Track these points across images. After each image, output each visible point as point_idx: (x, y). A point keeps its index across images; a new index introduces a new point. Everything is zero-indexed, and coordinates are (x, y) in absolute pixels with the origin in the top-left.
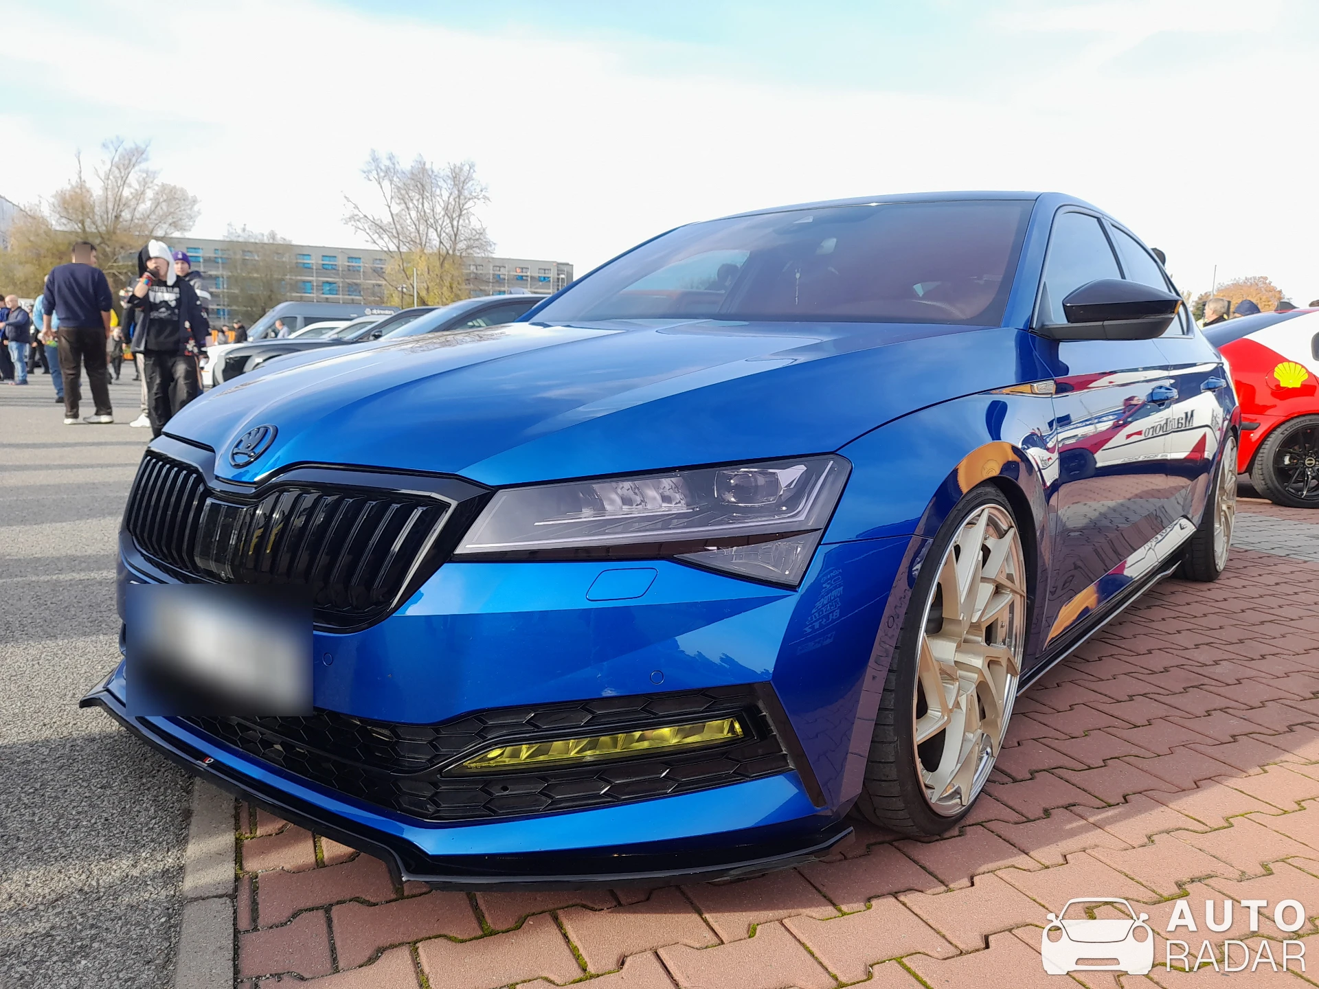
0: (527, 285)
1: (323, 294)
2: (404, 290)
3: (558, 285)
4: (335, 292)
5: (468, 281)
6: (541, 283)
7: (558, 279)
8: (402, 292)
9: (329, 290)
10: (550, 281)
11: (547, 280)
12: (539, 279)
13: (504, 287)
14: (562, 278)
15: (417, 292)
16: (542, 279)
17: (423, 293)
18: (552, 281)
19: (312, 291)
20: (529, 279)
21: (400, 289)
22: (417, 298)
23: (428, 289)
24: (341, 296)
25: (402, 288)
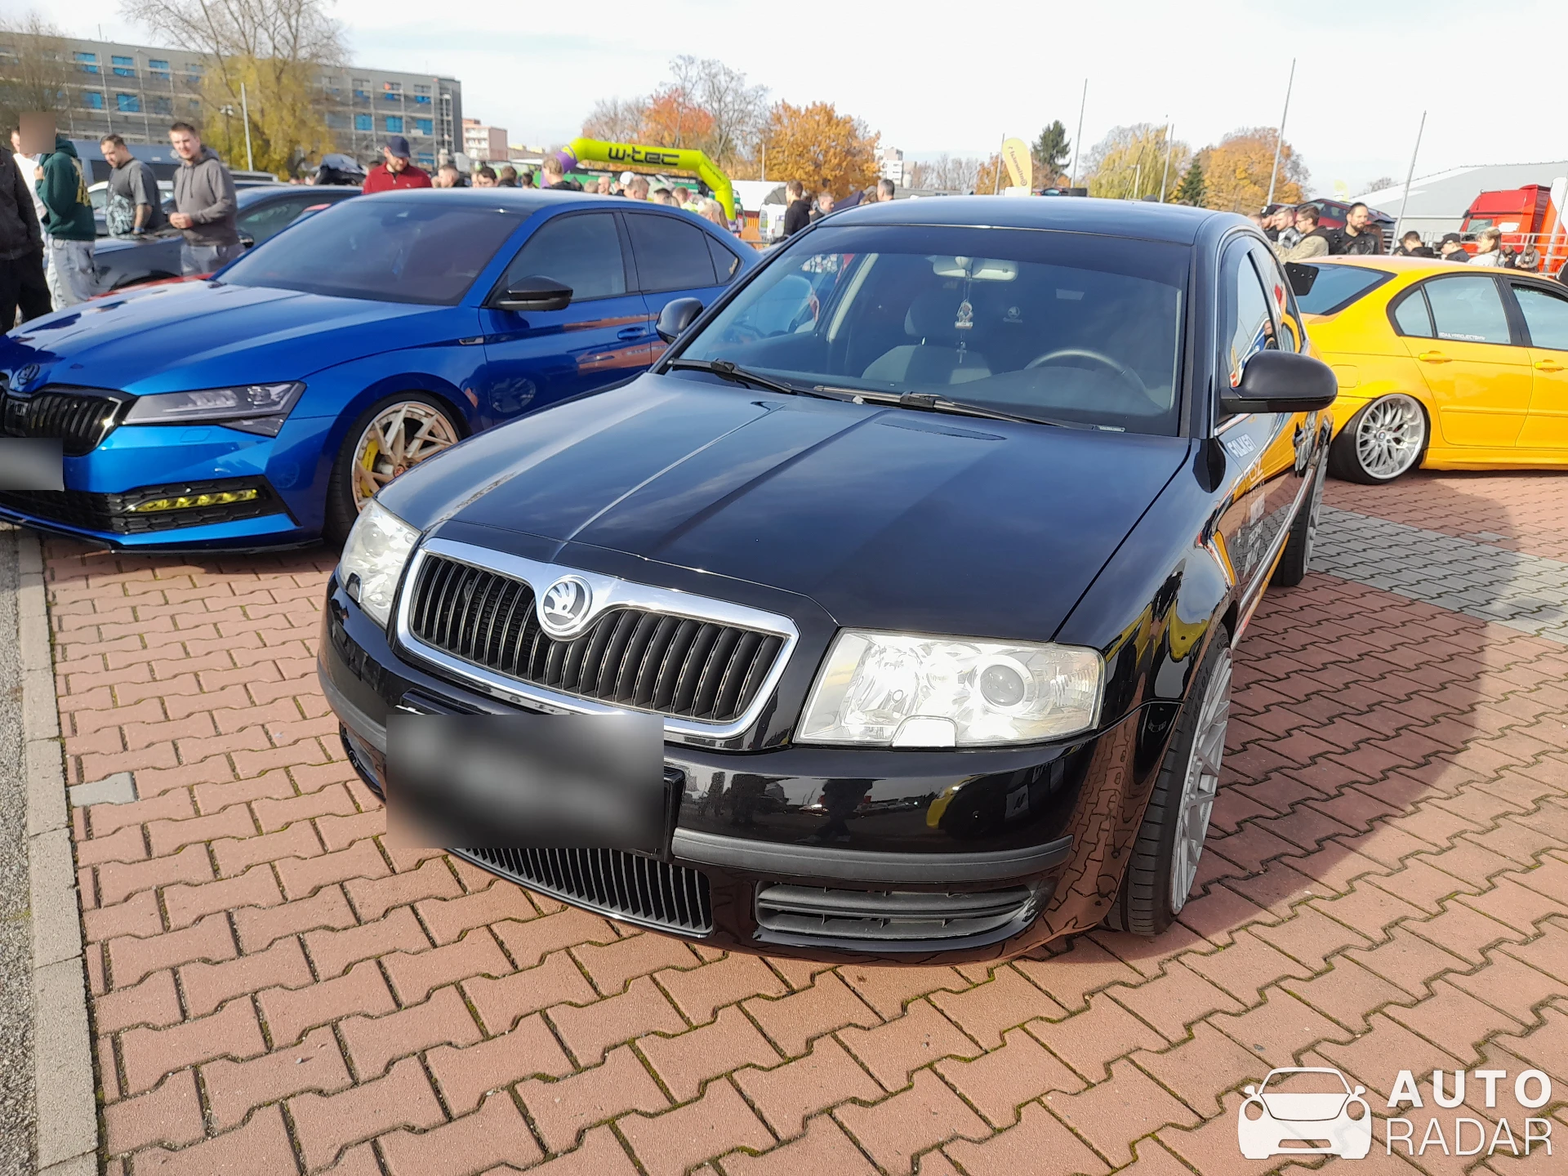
0: (400, 106)
1: (119, 109)
2: (230, 112)
3: (442, 109)
4: (136, 109)
5: (316, 101)
6: (418, 105)
7: (441, 100)
8: (227, 114)
9: (128, 104)
10: (430, 103)
11: (426, 100)
12: (416, 100)
13: (368, 108)
14: (447, 101)
15: (248, 115)
16: (420, 99)
17: (257, 117)
18: (433, 102)
19: (102, 106)
20: (403, 99)
21: (223, 111)
22: (249, 122)
23: (262, 111)
24: (144, 115)
25: (227, 110)
